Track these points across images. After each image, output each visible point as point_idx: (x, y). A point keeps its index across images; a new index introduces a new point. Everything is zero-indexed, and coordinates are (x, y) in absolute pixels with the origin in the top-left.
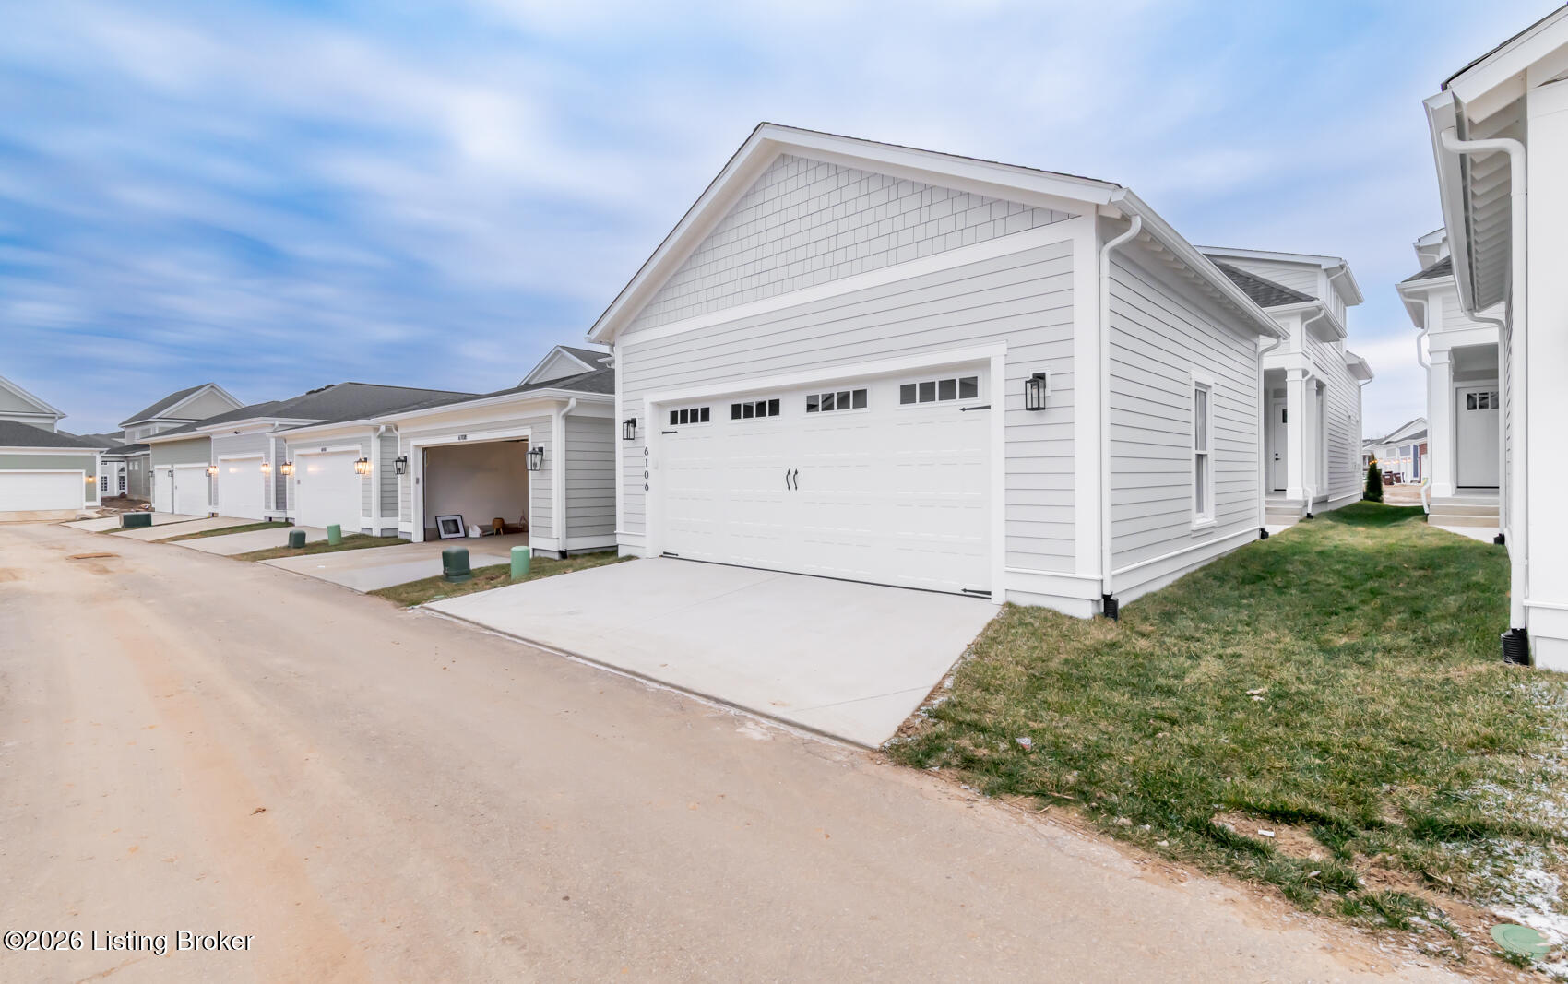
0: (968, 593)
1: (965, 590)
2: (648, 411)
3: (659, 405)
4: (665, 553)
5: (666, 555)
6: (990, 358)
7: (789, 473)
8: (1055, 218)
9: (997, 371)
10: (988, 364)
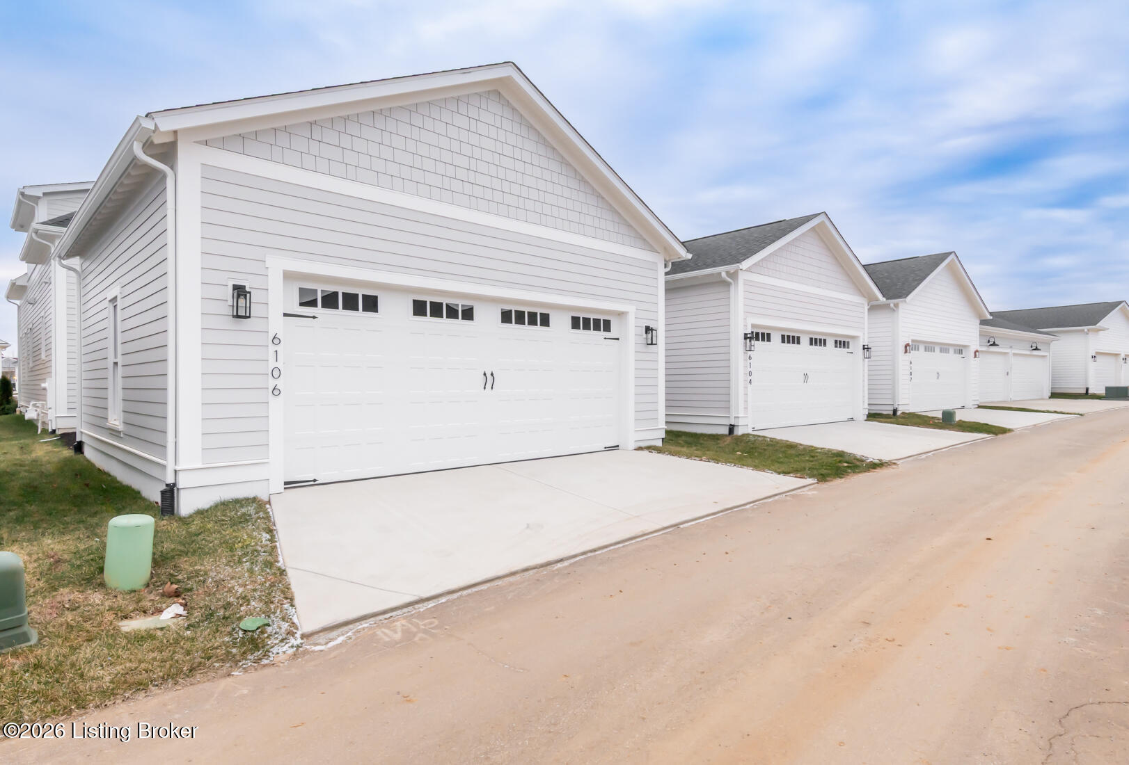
0: (607, 449)
1: (605, 448)
2: (276, 283)
3: (289, 276)
4: (285, 483)
5: (289, 484)
6: (628, 312)
7: (485, 374)
8: (653, 249)
9: (631, 319)
10: (621, 315)
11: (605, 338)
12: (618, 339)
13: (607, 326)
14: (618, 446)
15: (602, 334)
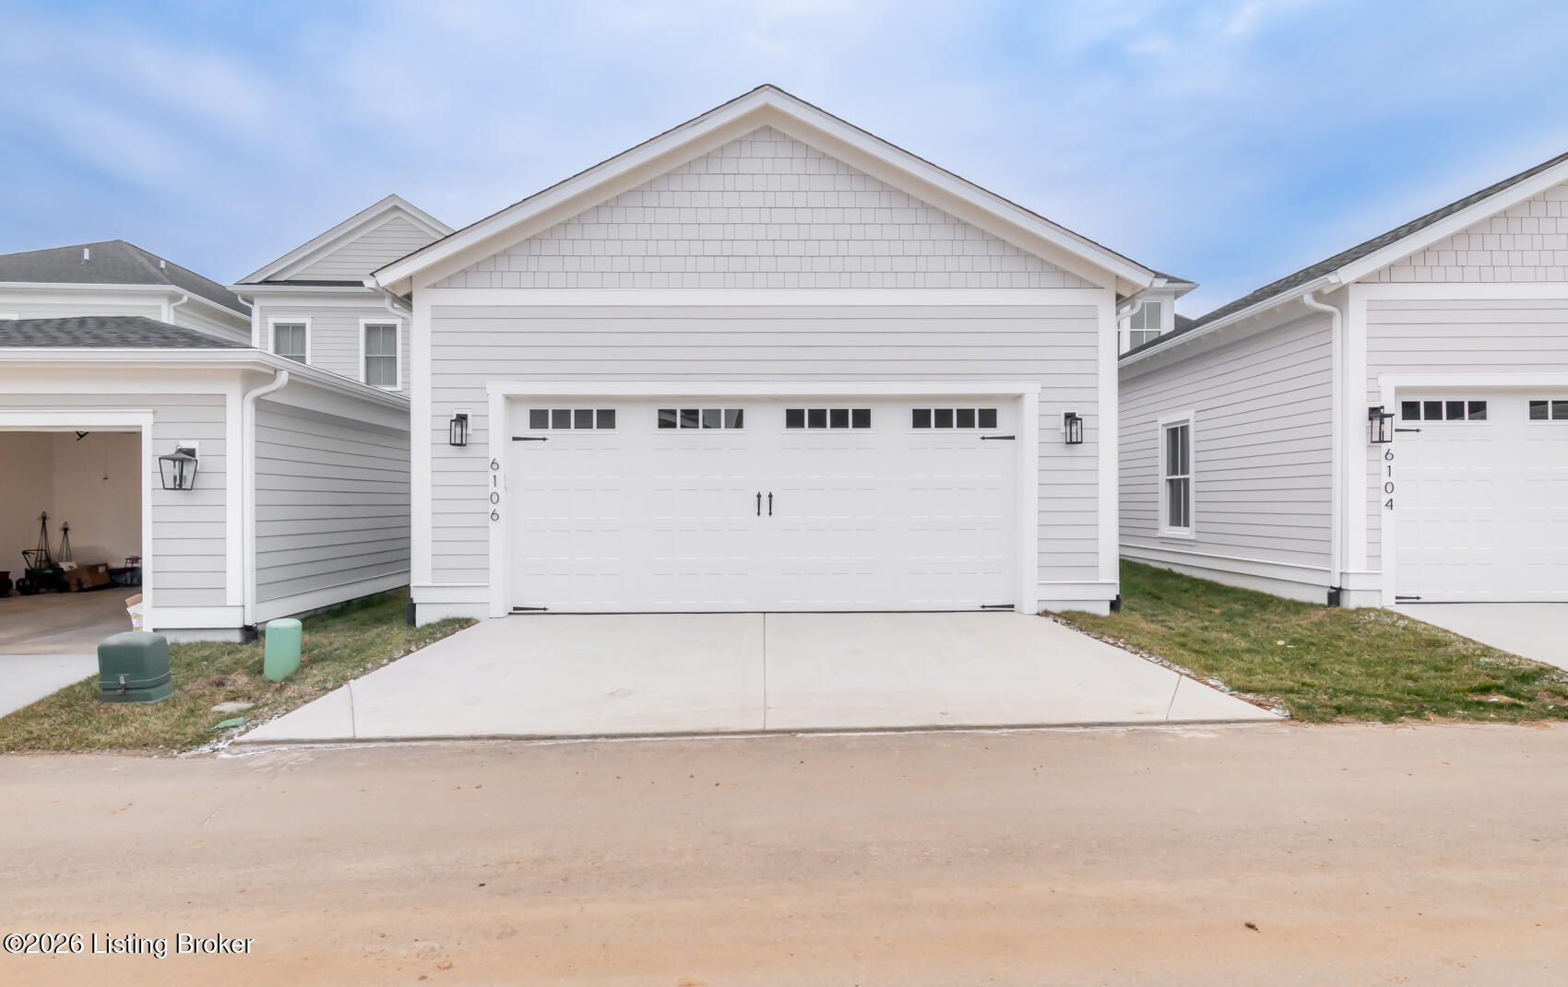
0: (986, 609)
1: (983, 607)
2: (496, 408)
3: (510, 400)
4: (515, 609)
5: (518, 610)
6: (1024, 394)
7: (759, 496)
8: (1083, 284)
9: (1031, 407)
10: (1017, 399)
11: (983, 438)
12: (1013, 438)
13: (989, 418)
14: (1012, 606)
15: (977, 431)
